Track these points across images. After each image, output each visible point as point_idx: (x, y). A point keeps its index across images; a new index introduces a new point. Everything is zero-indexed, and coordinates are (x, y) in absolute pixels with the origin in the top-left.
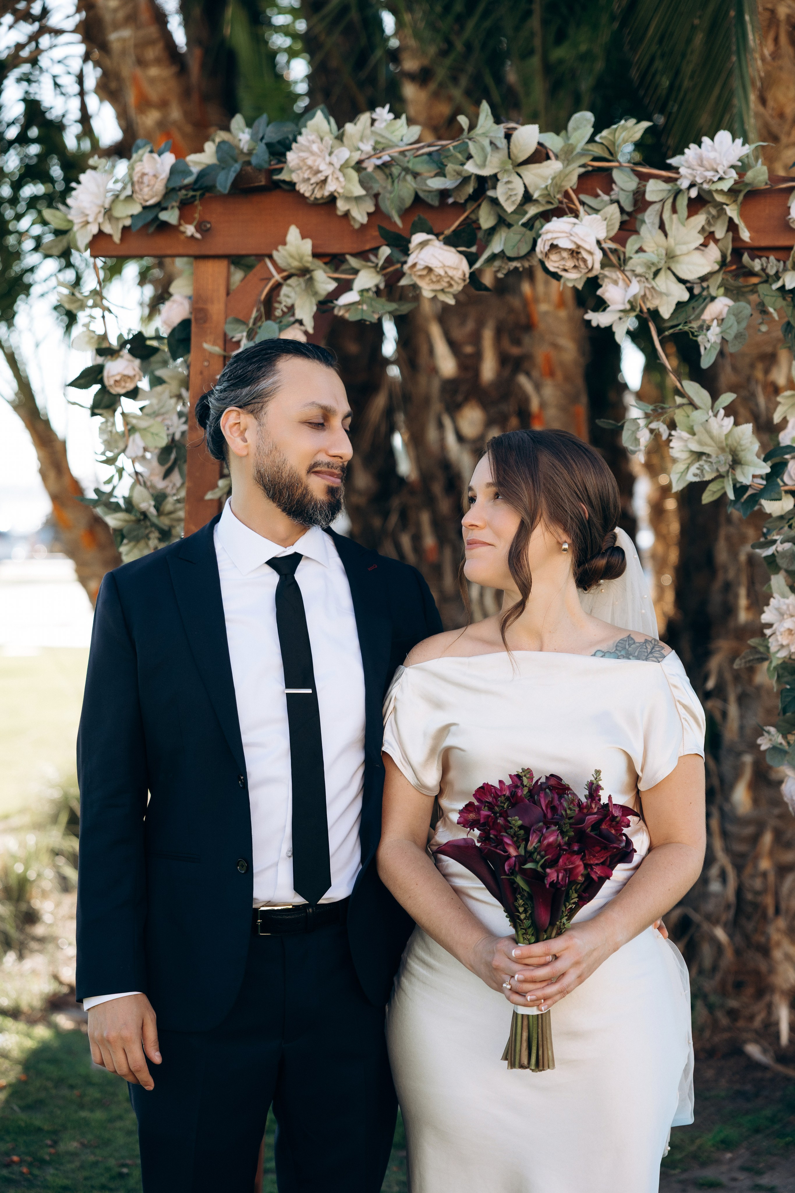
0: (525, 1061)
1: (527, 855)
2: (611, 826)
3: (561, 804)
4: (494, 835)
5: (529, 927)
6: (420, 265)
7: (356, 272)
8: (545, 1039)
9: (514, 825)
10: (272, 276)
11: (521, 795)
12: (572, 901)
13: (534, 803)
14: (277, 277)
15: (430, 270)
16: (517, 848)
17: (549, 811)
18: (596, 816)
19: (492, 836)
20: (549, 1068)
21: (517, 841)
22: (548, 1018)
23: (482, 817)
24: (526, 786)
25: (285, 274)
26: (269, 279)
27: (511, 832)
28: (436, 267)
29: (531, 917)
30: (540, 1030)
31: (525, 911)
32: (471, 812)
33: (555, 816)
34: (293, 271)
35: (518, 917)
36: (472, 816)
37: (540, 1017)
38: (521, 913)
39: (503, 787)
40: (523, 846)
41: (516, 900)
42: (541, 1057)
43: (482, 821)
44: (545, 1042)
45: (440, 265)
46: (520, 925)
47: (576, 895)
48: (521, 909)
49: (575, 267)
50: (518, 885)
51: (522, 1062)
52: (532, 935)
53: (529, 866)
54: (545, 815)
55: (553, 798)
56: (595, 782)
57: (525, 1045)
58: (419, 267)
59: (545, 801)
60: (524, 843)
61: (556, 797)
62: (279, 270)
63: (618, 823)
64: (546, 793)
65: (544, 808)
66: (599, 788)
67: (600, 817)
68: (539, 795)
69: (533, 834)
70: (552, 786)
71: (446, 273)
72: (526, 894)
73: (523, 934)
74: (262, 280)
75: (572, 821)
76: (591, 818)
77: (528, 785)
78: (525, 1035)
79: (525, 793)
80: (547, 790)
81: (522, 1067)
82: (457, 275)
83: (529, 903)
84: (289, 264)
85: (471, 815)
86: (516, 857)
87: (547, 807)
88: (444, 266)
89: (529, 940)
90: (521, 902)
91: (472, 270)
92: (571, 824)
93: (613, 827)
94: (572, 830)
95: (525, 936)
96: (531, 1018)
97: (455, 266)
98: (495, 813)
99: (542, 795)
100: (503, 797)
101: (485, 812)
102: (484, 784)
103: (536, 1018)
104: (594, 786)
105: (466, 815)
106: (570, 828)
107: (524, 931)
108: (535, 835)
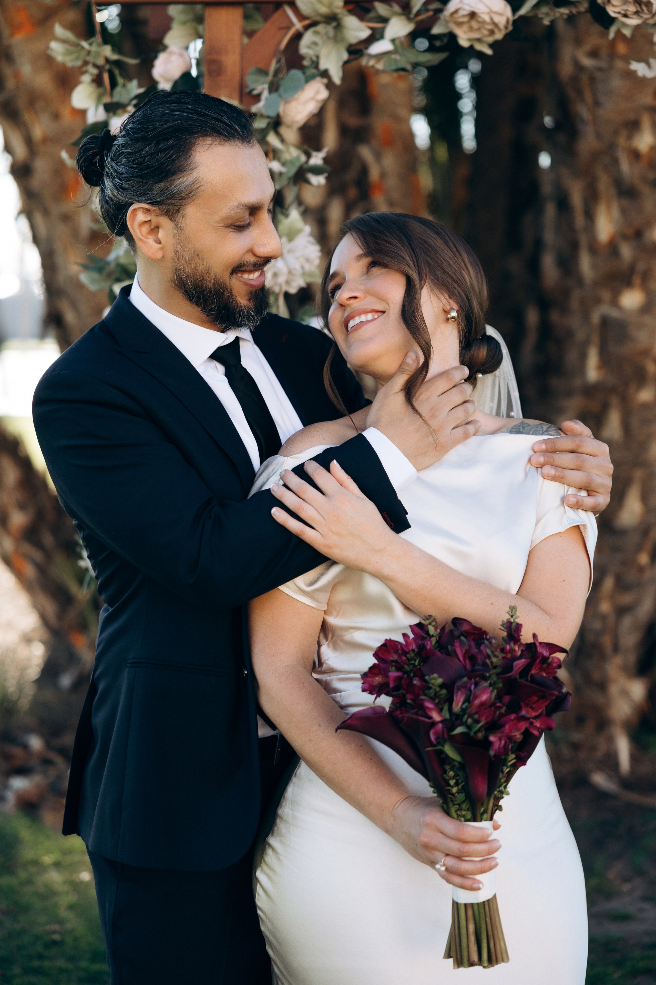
0: (475, 957)
1: (454, 718)
2: (541, 669)
3: (481, 651)
4: (411, 699)
5: (464, 802)
6: (464, 10)
7: (385, 20)
8: (495, 929)
9: (433, 684)
10: (292, 24)
11: (430, 648)
12: (510, 764)
13: (448, 654)
14: (298, 25)
15: (473, 15)
16: (440, 711)
17: (467, 662)
18: (524, 660)
19: (409, 701)
20: (503, 961)
21: (439, 702)
22: (495, 903)
23: (391, 679)
24: (433, 636)
25: (307, 22)
26: (288, 28)
27: (431, 693)
28: (483, 13)
29: (465, 790)
30: (488, 919)
31: (457, 784)
32: (377, 675)
33: (476, 667)
34: (318, 18)
35: (449, 792)
36: (378, 680)
37: (486, 904)
38: (452, 787)
39: (408, 641)
40: (446, 707)
41: (445, 772)
42: (493, 951)
43: (392, 685)
44: (496, 932)
45: (486, 10)
46: (452, 801)
47: (513, 756)
48: (452, 782)
49: (637, 13)
50: (447, 755)
51: (472, 960)
52: (468, 810)
53: (459, 730)
54: (465, 667)
55: (470, 646)
56: (512, 620)
57: (472, 938)
58: (461, 13)
59: (461, 651)
60: (447, 704)
61: (473, 644)
62: (301, 17)
63: (550, 664)
64: (461, 642)
65: (461, 659)
66: (519, 627)
67: (528, 660)
68: (453, 645)
69: (457, 692)
70: (466, 632)
71: (492, 19)
72: (457, 764)
73: (456, 811)
74: (281, 29)
75: (498, 670)
76: (518, 664)
77: (435, 635)
78: (471, 927)
79: (433, 643)
80: (462, 638)
81: (471, 964)
82: (501, 21)
83: (460, 773)
84: (315, 11)
85: (377, 678)
86: (441, 722)
87: (464, 657)
88: (491, 12)
89: (463, 816)
90: (451, 773)
91: (516, 17)
92: (498, 674)
93: (544, 670)
94: (501, 680)
95: (459, 813)
96: (476, 908)
97: (500, 12)
98: (405, 672)
99: (457, 644)
100: (411, 652)
101: (393, 674)
102: (386, 640)
103: (482, 906)
104: (513, 625)
105: (370, 679)
106: (498, 678)
107: (457, 806)
108: (459, 693)
